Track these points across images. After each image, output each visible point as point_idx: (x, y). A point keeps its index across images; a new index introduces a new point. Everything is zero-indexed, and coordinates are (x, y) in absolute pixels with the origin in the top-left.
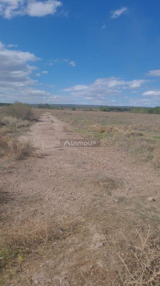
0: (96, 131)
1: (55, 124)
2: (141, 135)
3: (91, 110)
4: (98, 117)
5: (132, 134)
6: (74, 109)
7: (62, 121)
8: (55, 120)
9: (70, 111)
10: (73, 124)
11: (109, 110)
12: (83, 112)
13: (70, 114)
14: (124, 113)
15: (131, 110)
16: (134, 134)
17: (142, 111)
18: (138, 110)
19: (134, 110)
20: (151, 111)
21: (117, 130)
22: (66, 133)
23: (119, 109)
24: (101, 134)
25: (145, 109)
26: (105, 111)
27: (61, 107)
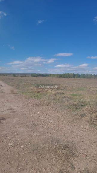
0: (33, 92)
1: (4, 88)
2: (63, 93)
3: (26, 76)
4: (31, 81)
5: (57, 93)
6: (15, 76)
7: (8, 84)
8: (3, 84)
9: (13, 77)
10: (16, 87)
11: (37, 76)
12: (21, 77)
13: (13, 79)
14: (46, 78)
15: (50, 76)
16: (59, 93)
17: (56, 76)
18: (53, 75)
19: (51, 75)
20: (61, 76)
21: (47, 91)
22: (13, 95)
23: (43, 75)
24: (37, 94)
25: (57, 75)
26: (34, 76)
27: (6, 74)
